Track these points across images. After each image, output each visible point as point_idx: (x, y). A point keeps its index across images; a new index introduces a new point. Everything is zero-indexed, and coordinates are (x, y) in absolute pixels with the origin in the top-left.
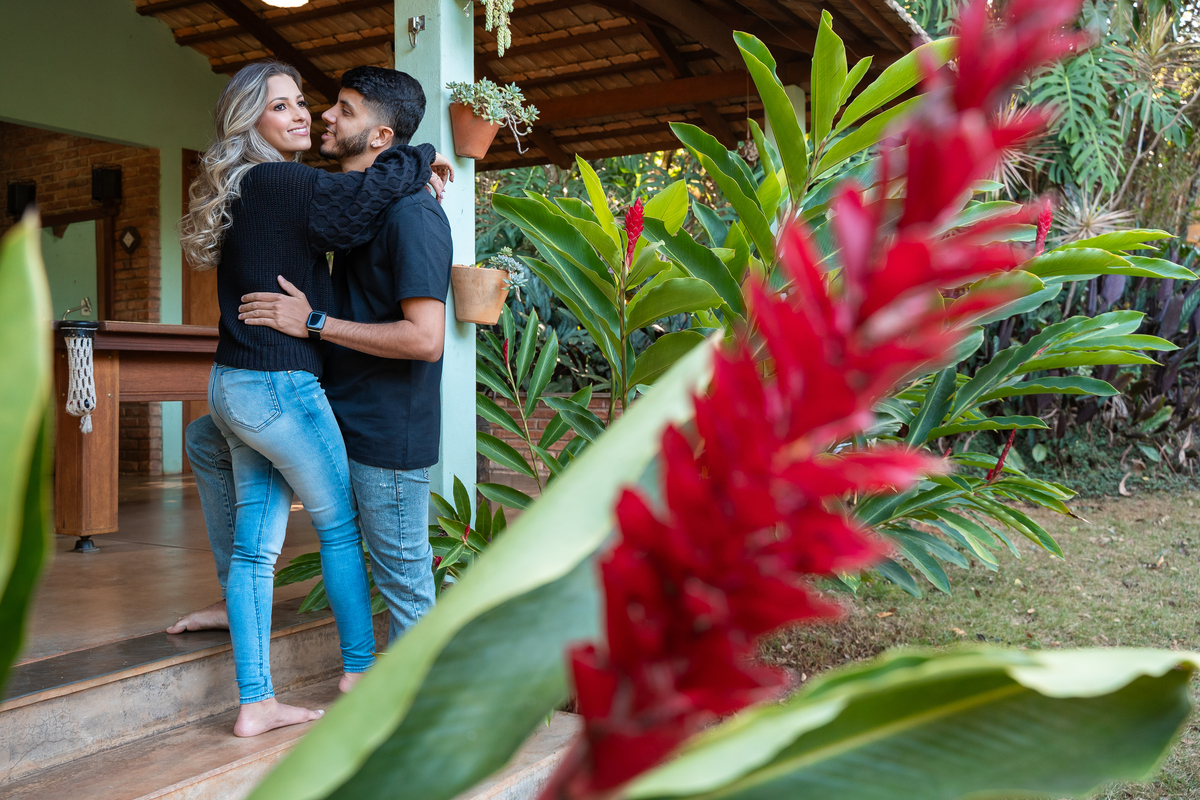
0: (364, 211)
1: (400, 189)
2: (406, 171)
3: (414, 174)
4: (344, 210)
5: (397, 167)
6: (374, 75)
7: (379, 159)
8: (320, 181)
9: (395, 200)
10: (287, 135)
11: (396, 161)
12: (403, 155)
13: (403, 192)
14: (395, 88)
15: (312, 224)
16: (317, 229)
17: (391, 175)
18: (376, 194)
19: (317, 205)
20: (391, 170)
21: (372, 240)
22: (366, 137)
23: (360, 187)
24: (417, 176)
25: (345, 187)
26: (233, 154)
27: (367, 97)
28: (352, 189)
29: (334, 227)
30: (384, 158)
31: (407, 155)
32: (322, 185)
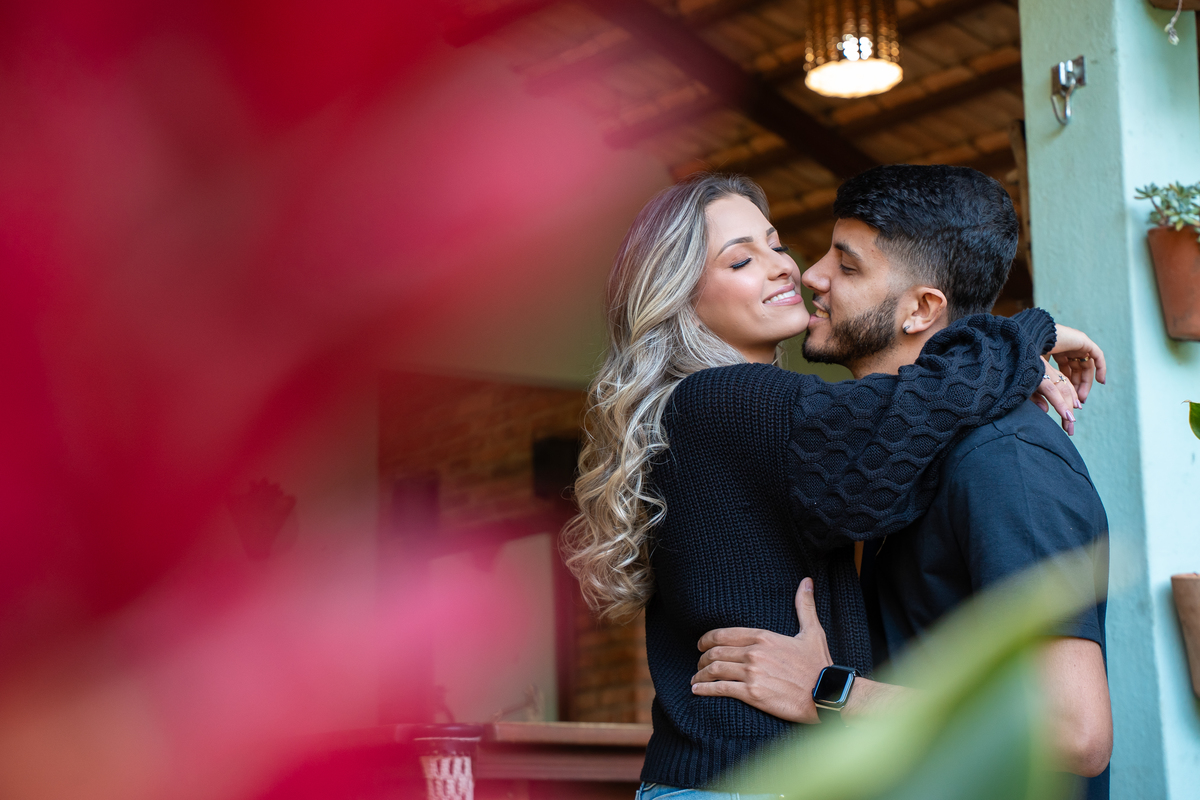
0: (895, 458)
1: (975, 407)
2: (986, 368)
3: (1005, 375)
4: (855, 459)
5: (967, 361)
6: (896, 186)
7: (928, 348)
8: (804, 403)
9: (966, 431)
10: (762, 309)
11: (965, 349)
12: (980, 335)
13: (983, 413)
14: (943, 206)
15: (797, 491)
16: (806, 501)
17: (954, 379)
18: (919, 420)
19: (800, 452)
20: (953, 369)
21: (918, 522)
22: (890, 314)
23: (886, 408)
24: (1010, 379)
25: (855, 409)
26: (649, 368)
27: (885, 232)
28: (869, 412)
29: (837, 495)
30: (939, 345)
31: (990, 335)
32: (808, 409)
